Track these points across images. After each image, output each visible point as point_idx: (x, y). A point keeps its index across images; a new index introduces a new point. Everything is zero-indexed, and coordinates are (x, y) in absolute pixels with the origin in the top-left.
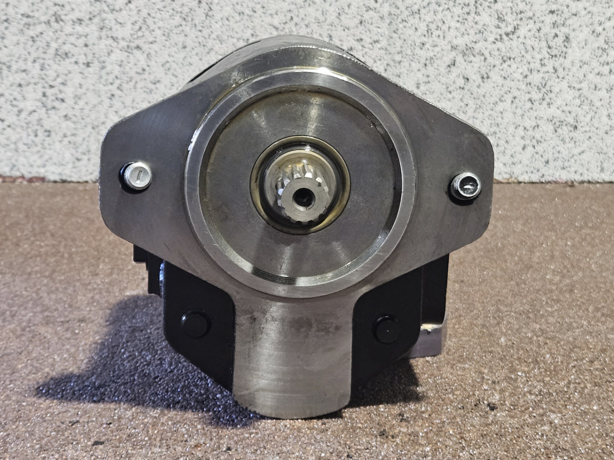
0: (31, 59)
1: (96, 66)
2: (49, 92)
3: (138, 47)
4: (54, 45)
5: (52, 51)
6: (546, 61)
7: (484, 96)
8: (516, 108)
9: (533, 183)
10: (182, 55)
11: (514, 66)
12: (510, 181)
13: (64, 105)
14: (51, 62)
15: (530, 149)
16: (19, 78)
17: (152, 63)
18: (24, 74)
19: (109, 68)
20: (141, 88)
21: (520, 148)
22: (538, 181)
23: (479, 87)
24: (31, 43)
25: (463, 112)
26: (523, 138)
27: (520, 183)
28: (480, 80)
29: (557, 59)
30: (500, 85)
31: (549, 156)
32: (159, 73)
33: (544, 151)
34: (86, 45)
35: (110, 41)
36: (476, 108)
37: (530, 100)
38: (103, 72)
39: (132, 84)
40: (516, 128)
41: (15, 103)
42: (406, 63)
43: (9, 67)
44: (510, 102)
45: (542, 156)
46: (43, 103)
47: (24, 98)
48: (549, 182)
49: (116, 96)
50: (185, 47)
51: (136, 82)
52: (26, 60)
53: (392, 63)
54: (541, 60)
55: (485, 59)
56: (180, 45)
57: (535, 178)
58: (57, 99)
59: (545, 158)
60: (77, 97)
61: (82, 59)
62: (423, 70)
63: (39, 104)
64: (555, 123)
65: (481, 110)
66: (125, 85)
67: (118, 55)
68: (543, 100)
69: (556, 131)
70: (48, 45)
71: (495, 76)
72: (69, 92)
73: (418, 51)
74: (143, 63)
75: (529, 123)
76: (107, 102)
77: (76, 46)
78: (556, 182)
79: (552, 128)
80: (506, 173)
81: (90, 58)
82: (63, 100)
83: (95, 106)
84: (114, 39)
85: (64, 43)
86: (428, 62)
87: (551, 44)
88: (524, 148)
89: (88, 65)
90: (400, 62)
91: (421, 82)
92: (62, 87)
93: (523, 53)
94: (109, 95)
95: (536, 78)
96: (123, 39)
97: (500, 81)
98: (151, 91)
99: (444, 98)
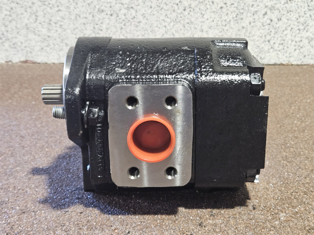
0: (88, 13)
1: (115, 15)
2: (96, 26)
3: (132, 8)
4: (97, 7)
5: (97, 10)
6: (307, 12)
7: (279, 28)
8: (292, 33)
9: (298, 65)
10: (150, 11)
11: (292, 15)
12: (288, 64)
13: (102, 32)
14: (96, 14)
15: (297, 51)
16: (84, 21)
17: (138, 14)
18: (85, 19)
19: (120, 16)
20: (133, 25)
21: (293, 50)
22: (300, 64)
23: (276, 23)
24: (88, 6)
25: (269, 35)
26: (295, 46)
27: (292, 65)
28: (277, 21)
29: (311, 11)
30: (286, 23)
31: (306, 53)
32: (141, 18)
33: (304, 52)
34: (111, 7)
35: (120, 5)
36: (275, 33)
37: (299, 29)
38: (118, 18)
39: (129, 23)
40: (292, 42)
41: (82, 31)
42: (245, 14)
43: (80, 16)
44: (290, 30)
45: (303, 54)
46: (93, 31)
47: (86, 29)
48: (305, 65)
49: (123, 29)
50: (151, 7)
51: (131, 22)
52: (86, 13)
53: (239, 14)
54: (304, 12)
55: (280, 12)
56: (149, 7)
57: (299, 63)
58: (99, 29)
59: (304, 54)
60: (107, 29)
61: (109, 13)
62: (253, 17)
63: (92, 32)
64: (309, 39)
65: (277, 34)
66: (127, 24)
67: (123, 11)
68: (304, 29)
69: (309, 43)
70: (95, 7)
71: (284, 19)
72: (104, 26)
73: (251, 8)
74: (134, 14)
75: (298, 39)
76: (119, 31)
77: (106, 7)
78: (308, 65)
79: (308, 41)
80: (286, 61)
81: (112, 12)
82: (101, 30)
83: (114, 33)
84: (122, 4)
85: (101, 6)
86: (255, 13)
87: (310, 4)
88: (295, 50)
89: (111, 15)
90: (242, 13)
91: (251, 22)
92: (101, 25)
93: (297, 8)
94: (120, 28)
95: (302, 20)
96: (126, 4)
97: (286, 21)
98: (137, 26)
99: (261, 29)
